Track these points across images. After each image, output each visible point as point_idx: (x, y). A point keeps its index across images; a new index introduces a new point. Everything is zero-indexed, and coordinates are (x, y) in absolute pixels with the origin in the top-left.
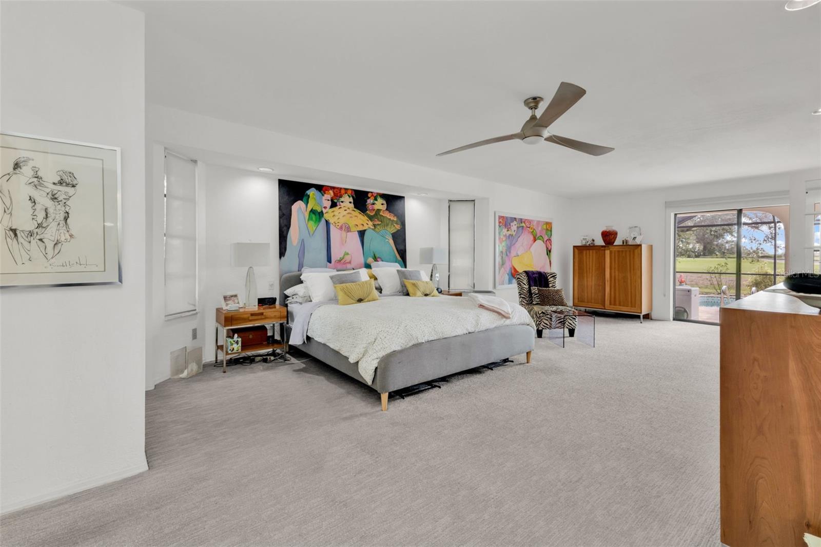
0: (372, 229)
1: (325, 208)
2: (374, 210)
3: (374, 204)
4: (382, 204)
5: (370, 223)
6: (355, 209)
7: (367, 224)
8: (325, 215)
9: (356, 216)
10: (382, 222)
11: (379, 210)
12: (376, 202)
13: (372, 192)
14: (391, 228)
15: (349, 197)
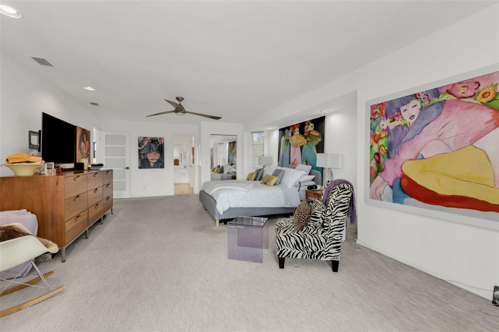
0: (306, 144)
1: (290, 137)
2: (307, 132)
3: (307, 128)
4: (312, 127)
5: (305, 141)
6: (300, 134)
7: (304, 141)
8: (290, 141)
9: (300, 138)
10: (311, 138)
11: (310, 131)
12: (309, 126)
13: (307, 121)
14: (315, 141)
15: (298, 128)
